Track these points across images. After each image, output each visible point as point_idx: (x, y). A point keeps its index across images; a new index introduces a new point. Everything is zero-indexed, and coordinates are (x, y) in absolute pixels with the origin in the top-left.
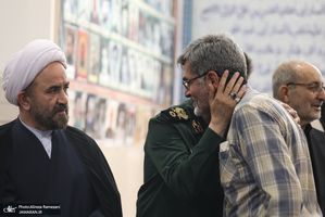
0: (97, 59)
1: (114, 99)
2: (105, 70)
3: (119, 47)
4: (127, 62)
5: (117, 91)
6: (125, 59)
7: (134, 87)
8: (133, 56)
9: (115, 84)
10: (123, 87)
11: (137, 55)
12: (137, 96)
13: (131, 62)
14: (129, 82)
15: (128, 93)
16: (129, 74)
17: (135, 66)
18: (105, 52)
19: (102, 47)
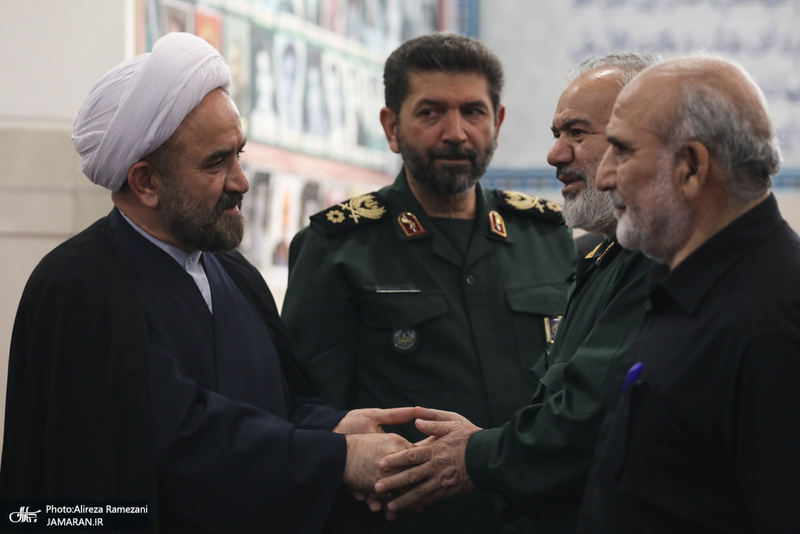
0: (245, 77)
1: (291, 171)
2: (264, 103)
3: (301, 48)
4: (321, 82)
5: (298, 152)
6: (314, 76)
7: (341, 141)
8: (334, 69)
9: (291, 136)
10: (313, 143)
11: (345, 66)
12: (348, 163)
13: (331, 82)
14: (327, 131)
15: (325, 157)
16: (325, 112)
17: (341, 92)
18: (263, 61)
19: (255, 49)
